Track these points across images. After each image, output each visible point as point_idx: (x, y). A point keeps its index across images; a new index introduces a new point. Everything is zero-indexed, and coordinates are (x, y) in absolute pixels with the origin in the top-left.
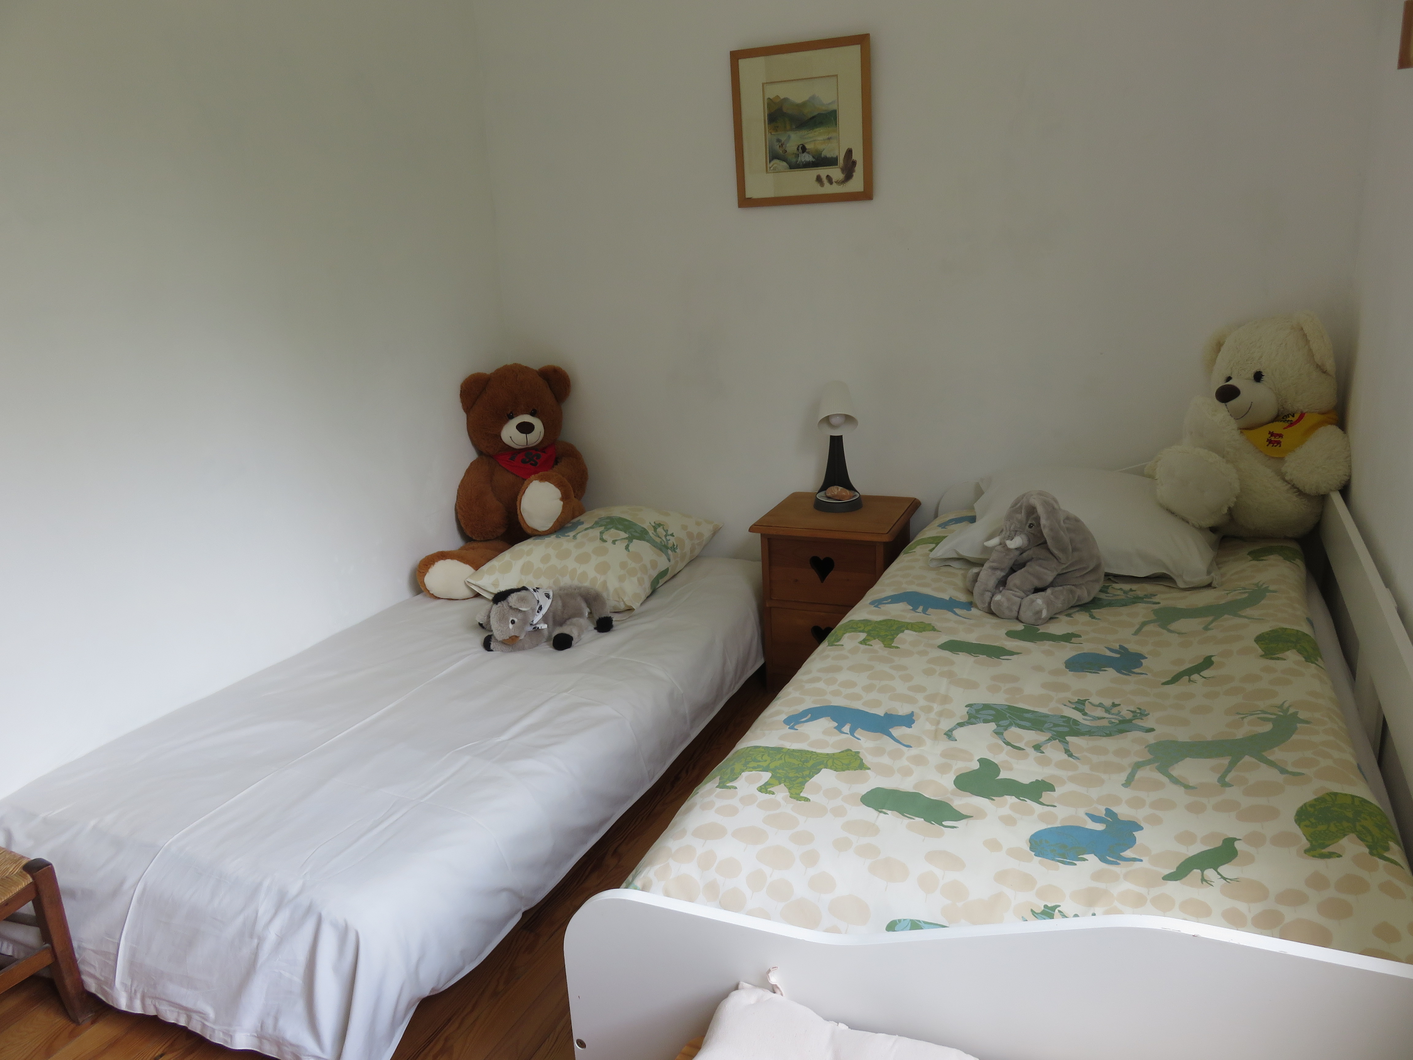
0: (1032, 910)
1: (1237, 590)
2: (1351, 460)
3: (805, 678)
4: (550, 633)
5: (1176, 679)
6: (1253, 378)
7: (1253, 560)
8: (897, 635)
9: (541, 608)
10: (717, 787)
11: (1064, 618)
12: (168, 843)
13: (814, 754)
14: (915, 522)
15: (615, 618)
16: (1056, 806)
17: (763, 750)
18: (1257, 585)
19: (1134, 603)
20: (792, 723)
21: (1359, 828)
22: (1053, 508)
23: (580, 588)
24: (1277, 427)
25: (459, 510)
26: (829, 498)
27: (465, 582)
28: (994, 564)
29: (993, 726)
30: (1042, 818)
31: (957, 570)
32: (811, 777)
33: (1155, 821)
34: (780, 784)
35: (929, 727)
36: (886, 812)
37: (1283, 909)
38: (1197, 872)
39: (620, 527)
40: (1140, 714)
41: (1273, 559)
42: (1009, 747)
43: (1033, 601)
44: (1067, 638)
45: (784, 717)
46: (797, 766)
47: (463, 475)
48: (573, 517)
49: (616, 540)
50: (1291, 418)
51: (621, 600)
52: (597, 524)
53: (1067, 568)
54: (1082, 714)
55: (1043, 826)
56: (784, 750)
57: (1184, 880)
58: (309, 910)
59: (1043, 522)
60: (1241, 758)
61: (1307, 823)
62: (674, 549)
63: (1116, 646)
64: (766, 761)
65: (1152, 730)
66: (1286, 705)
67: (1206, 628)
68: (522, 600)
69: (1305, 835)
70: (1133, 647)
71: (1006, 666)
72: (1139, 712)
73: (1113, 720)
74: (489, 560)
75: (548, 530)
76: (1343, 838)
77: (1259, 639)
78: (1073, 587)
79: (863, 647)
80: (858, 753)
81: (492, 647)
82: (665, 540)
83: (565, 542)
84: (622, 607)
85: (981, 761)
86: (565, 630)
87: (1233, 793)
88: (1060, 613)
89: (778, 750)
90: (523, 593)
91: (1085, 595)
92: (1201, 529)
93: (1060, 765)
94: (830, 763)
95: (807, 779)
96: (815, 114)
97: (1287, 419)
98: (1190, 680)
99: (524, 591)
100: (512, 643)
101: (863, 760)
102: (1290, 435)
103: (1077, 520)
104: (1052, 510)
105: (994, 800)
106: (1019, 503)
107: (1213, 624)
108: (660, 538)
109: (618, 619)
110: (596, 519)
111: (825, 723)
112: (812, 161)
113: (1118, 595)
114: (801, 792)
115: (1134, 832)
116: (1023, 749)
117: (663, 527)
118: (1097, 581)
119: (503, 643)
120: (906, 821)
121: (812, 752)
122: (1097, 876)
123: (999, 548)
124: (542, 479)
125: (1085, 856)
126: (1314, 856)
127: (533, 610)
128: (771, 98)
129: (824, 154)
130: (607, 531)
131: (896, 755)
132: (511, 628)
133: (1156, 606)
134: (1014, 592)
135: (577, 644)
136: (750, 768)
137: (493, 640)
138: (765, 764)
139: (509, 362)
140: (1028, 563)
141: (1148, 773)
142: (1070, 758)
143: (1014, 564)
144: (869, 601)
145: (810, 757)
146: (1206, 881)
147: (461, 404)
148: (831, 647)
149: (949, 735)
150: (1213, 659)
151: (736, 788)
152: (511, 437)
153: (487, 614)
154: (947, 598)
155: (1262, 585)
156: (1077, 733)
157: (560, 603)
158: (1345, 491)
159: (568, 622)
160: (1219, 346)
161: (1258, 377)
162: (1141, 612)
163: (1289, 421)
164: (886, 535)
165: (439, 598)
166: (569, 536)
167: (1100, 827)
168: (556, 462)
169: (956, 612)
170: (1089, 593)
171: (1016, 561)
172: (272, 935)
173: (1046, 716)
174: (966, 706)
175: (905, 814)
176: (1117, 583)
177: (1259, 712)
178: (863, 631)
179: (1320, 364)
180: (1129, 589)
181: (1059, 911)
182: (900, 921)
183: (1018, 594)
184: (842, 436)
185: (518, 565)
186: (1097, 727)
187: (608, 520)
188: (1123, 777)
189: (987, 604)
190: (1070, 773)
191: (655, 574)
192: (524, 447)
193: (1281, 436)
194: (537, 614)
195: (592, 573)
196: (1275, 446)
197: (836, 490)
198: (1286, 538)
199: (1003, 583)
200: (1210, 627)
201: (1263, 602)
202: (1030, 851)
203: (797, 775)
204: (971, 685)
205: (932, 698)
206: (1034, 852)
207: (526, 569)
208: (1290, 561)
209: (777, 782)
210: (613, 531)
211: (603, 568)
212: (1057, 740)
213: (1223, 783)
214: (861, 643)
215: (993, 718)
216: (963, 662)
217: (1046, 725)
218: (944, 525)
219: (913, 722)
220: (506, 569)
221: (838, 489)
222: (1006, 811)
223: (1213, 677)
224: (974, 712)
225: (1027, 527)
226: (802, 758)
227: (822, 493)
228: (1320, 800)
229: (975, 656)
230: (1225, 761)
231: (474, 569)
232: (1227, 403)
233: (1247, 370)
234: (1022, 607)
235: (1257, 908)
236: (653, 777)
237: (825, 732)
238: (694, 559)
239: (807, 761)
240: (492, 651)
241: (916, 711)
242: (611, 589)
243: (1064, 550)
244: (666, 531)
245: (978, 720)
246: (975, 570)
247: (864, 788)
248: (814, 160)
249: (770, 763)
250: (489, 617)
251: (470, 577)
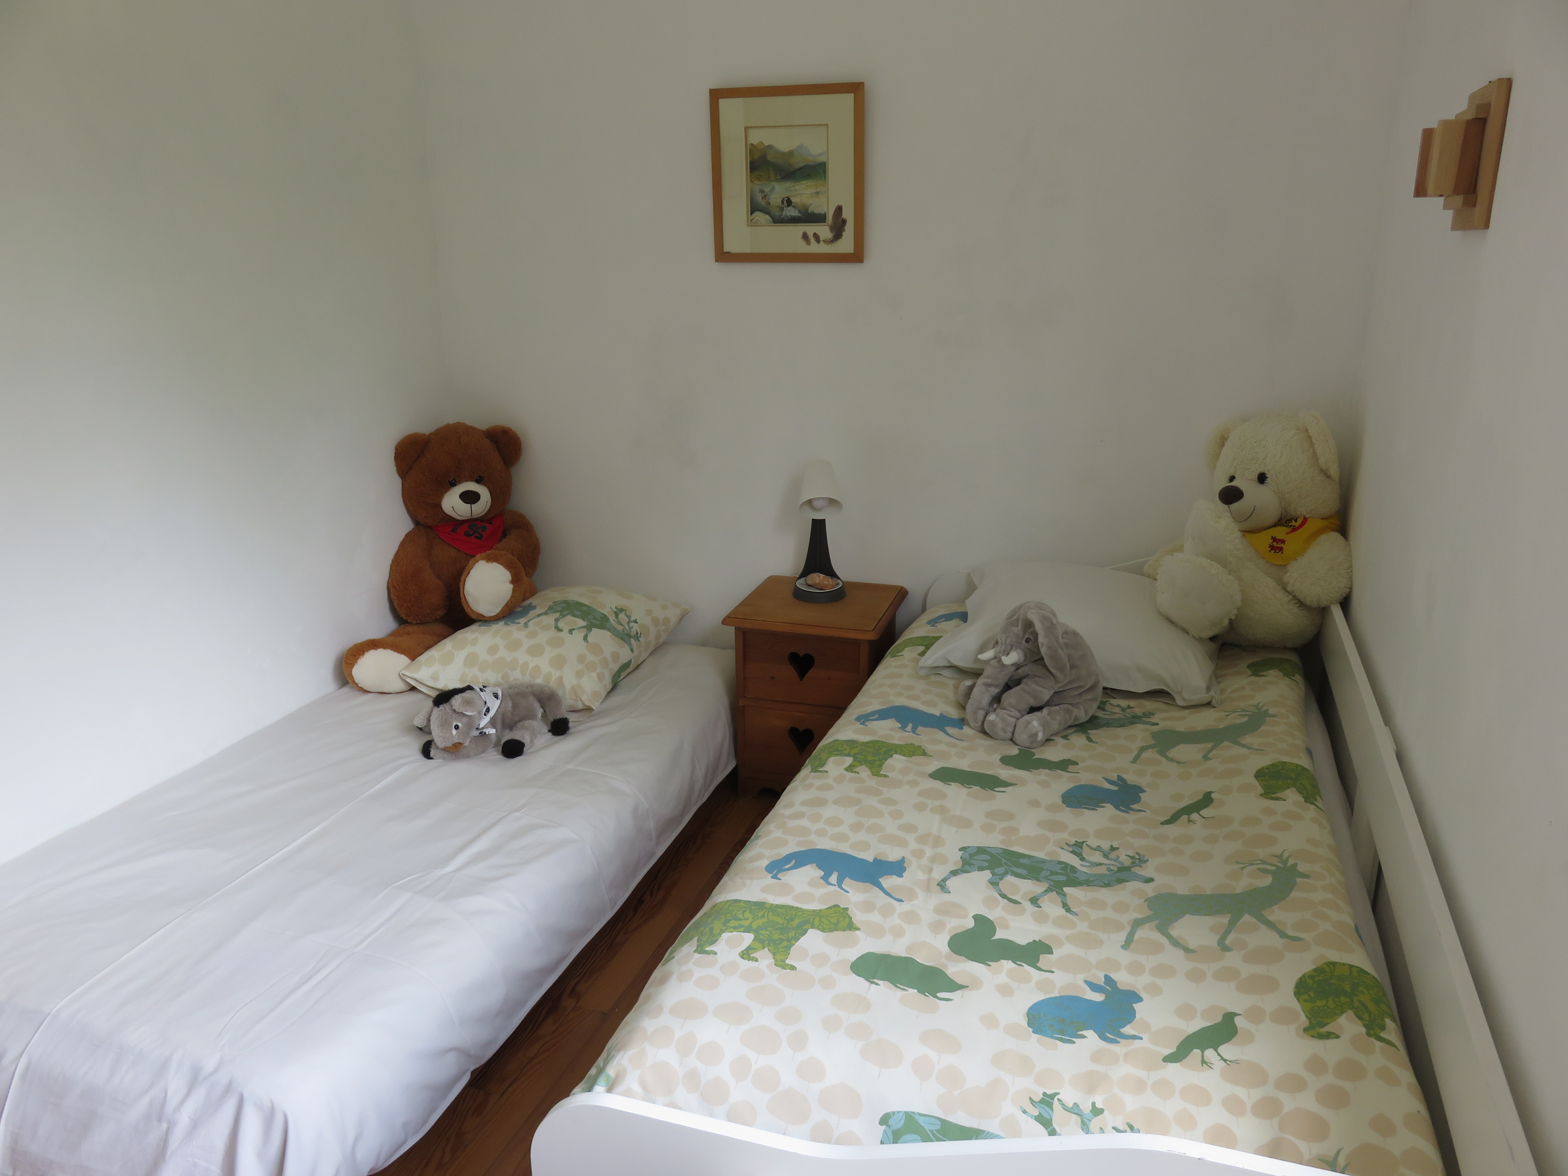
0: (1030, 1098)
1: (1237, 712)
2: (1352, 572)
3: (788, 812)
4: (499, 740)
5: (1173, 819)
6: (1257, 480)
7: (1253, 675)
8: (886, 761)
9: (488, 710)
10: (694, 952)
11: (1060, 741)
12: (57, 1008)
13: (800, 910)
14: (902, 615)
15: (572, 718)
16: (1053, 972)
17: (743, 905)
18: (1256, 706)
19: (1132, 723)
20: (775, 870)
21: (1356, 1004)
22: (1052, 623)
23: (532, 686)
24: (1280, 532)
25: (392, 589)
26: (809, 586)
27: (399, 674)
28: (989, 681)
29: (987, 874)
30: (1040, 986)
31: (948, 679)
32: (797, 940)
33: (1155, 990)
34: (764, 949)
35: (921, 876)
36: (878, 983)
37: (1283, 1097)
38: (1197, 1052)
39: (578, 613)
40: (1139, 860)
41: (1273, 675)
42: (1005, 901)
43: (1028, 723)
44: (1064, 765)
45: (765, 863)
46: (781, 926)
47: (397, 548)
48: (524, 599)
49: (573, 629)
50: (1293, 523)
51: (579, 699)
52: (551, 609)
53: (1064, 686)
54: (1080, 859)
55: (1041, 997)
56: (767, 906)
57: (1185, 1061)
58: (228, 1089)
59: (1041, 639)
60: (1241, 917)
61: (1306, 997)
62: (637, 637)
63: (1114, 777)
64: (747, 919)
65: (1150, 880)
66: (1286, 855)
67: (1206, 758)
68: (468, 703)
69: (1303, 1011)
70: (1131, 778)
71: (1002, 800)
72: (1138, 857)
73: (1112, 868)
74: (428, 648)
75: (496, 615)
76: (1341, 1015)
77: (1260, 774)
78: (1070, 706)
79: (849, 775)
80: (847, 909)
81: (432, 754)
82: (627, 627)
83: (515, 631)
84: (580, 706)
85: (977, 918)
86: (516, 735)
87: (1233, 959)
88: (1056, 734)
89: (761, 905)
90: (468, 694)
91: (1082, 715)
92: (1200, 640)
93: (1058, 922)
94: (816, 922)
95: (793, 942)
96: (802, 165)
97: (1290, 524)
98: (1189, 821)
99: (470, 691)
100: (455, 750)
101: (852, 918)
102: (1292, 541)
103: (1075, 634)
104: (1051, 626)
105: (990, 966)
106: (1016, 614)
107: (1214, 752)
108: (623, 625)
109: (576, 720)
110: (551, 603)
111: (811, 872)
112: (798, 216)
113: (1115, 713)
114: (787, 959)
115: (1134, 1003)
116: (1020, 903)
117: (626, 613)
118: (1094, 699)
119: (445, 750)
120: (899, 993)
121: (797, 907)
122: (1096, 1057)
123: (993, 662)
124: (490, 559)
125: (1084, 1033)
126: (1313, 1036)
127: (479, 713)
128: (755, 144)
129: (811, 210)
130: (562, 617)
131: (887, 912)
132: (454, 734)
133: (1155, 729)
134: (1008, 712)
135: (531, 750)
136: (730, 927)
137: (433, 746)
138: (746, 923)
139: (452, 420)
140: (1024, 680)
141: (1146, 933)
142: (1068, 913)
143: (1009, 680)
144: (855, 717)
145: (796, 914)
146: (1206, 1063)
147: (395, 469)
148: (815, 773)
149: (942, 885)
150: (1213, 795)
151: (716, 953)
152: (453, 507)
153: (427, 717)
154: (938, 714)
155: (1262, 708)
156: (1074, 882)
157: (510, 704)
158: (1345, 604)
159: (519, 725)
160: (1223, 440)
161: (1262, 478)
162: (1139, 734)
163: (1291, 526)
164: (872, 632)
165: (369, 692)
166: (520, 623)
167: (1099, 997)
168: (504, 535)
169: (947, 730)
170: (1086, 712)
171: (1012, 676)
172: (184, 1118)
173: (1043, 861)
174: (960, 850)
175: (897, 985)
176: (1116, 698)
177: (1259, 862)
178: (848, 755)
179: (1324, 468)
180: (1127, 706)
181: (1059, 1100)
182: (893, 1113)
183: (1013, 714)
184: (825, 520)
185: (461, 656)
186: (1095, 875)
187: (564, 605)
188: (1122, 936)
189: (980, 724)
190: (1069, 932)
191: (616, 667)
192: (469, 518)
193: (1283, 542)
194: (484, 717)
195: (546, 668)
196: (1277, 553)
197: (817, 578)
198: (1285, 649)
199: (997, 699)
200: (1210, 756)
201: (1263, 728)
202: (1028, 1027)
203: (781, 936)
204: (964, 823)
205: (923, 839)
206: (1032, 1028)
207: (470, 661)
208: (1289, 678)
209: (760, 945)
210: (569, 618)
211: (559, 662)
212: (1055, 892)
213: (1224, 947)
214: (847, 769)
215: (988, 864)
216: (956, 793)
217: (1043, 873)
218: (933, 622)
219: (904, 869)
220: (447, 660)
221: (819, 577)
222: (1002, 978)
223: (1213, 818)
224: (967, 857)
225: (1024, 642)
226: (786, 916)
227: (802, 580)
228: (1318, 971)
229: (967, 787)
230: (1225, 920)
231: (410, 659)
232: (1230, 505)
233: (1251, 470)
234: (1017, 728)
235: (1257, 1094)
236: (615, 904)
237: (811, 883)
238: (659, 646)
239: (792, 920)
240: (432, 758)
241: (908, 856)
242: (568, 687)
243: (1061, 669)
244: (629, 617)
245: (972, 867)
246: (968, 683)
247: (853, 954)
248: (800, 215)
249: (752, 923)
250: (429, 720)
251: (405, 668)
